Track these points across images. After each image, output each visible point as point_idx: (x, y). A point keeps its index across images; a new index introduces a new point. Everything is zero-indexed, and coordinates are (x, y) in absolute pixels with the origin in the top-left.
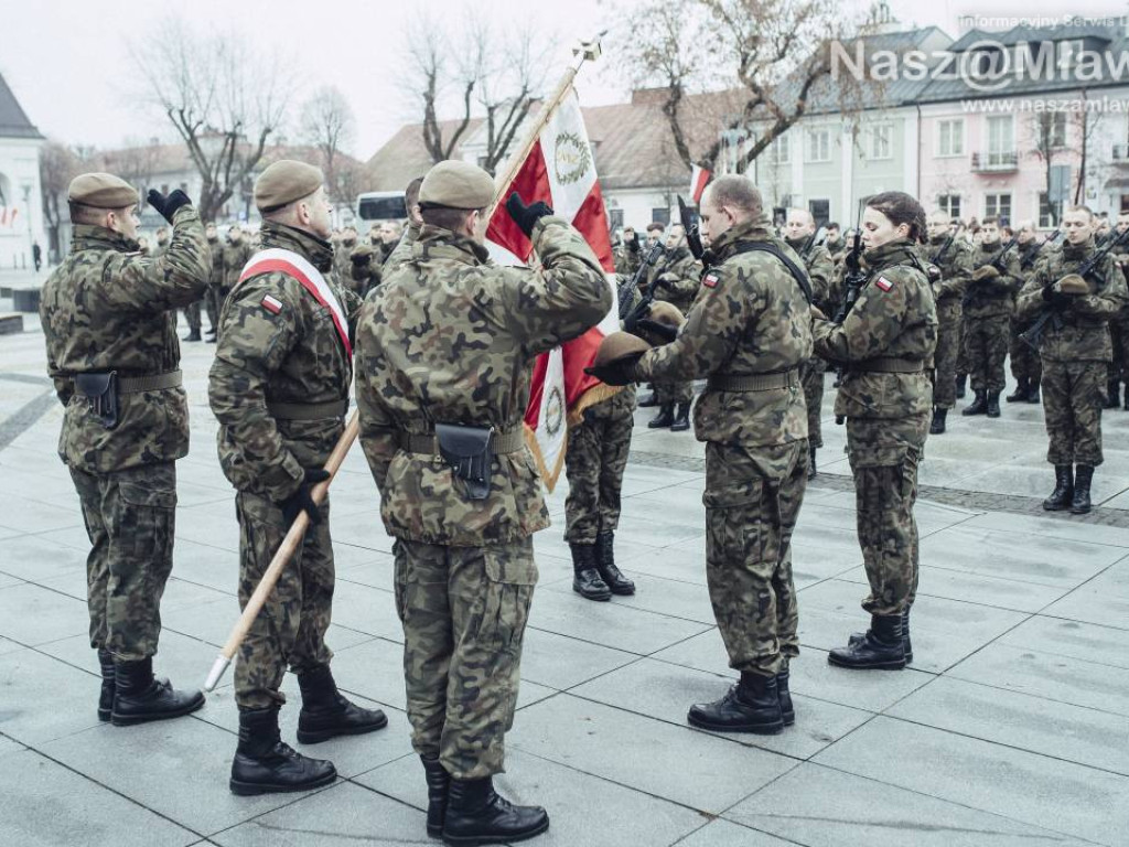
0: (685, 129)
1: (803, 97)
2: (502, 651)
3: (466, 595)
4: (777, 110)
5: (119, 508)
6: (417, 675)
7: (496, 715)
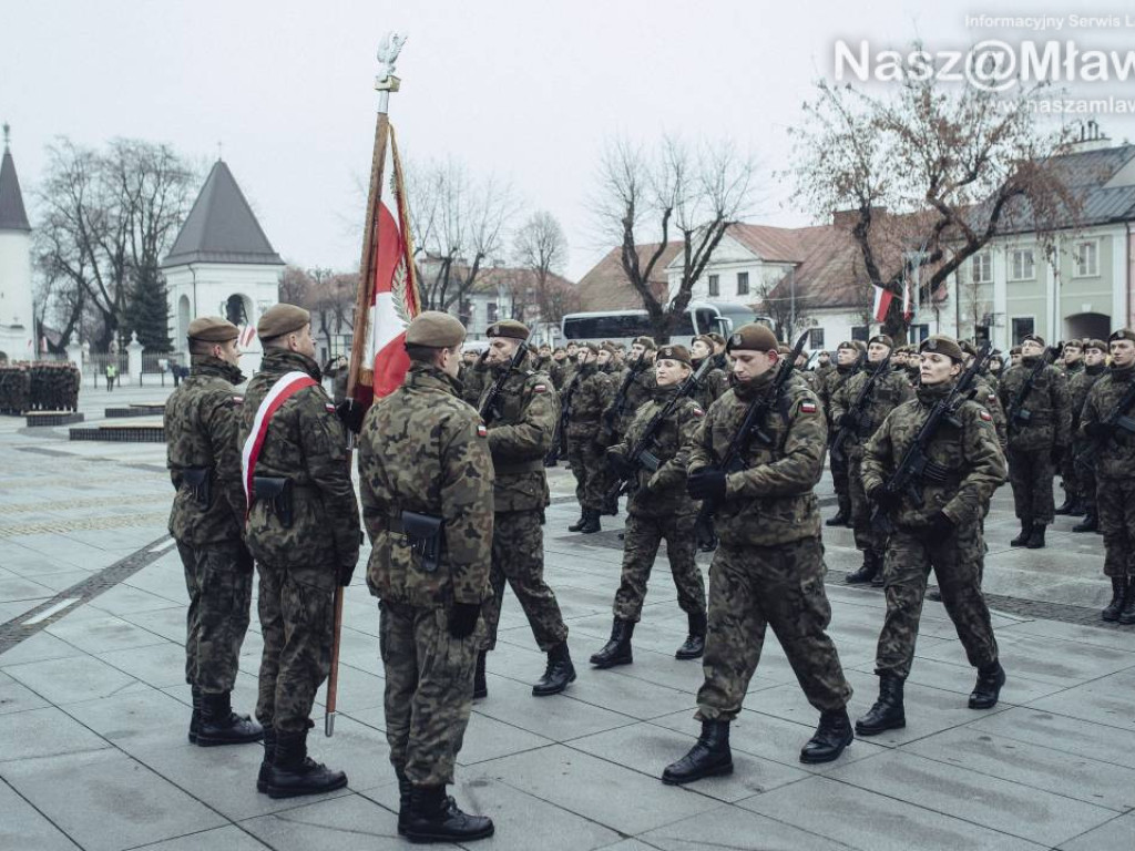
0: (876, 251)
1: (995, 217)
2: (450, 686)
3: (424, 640)
4: (966, 230)
5: (208, 573)
6: (392, 704)
7: (445, 736)
